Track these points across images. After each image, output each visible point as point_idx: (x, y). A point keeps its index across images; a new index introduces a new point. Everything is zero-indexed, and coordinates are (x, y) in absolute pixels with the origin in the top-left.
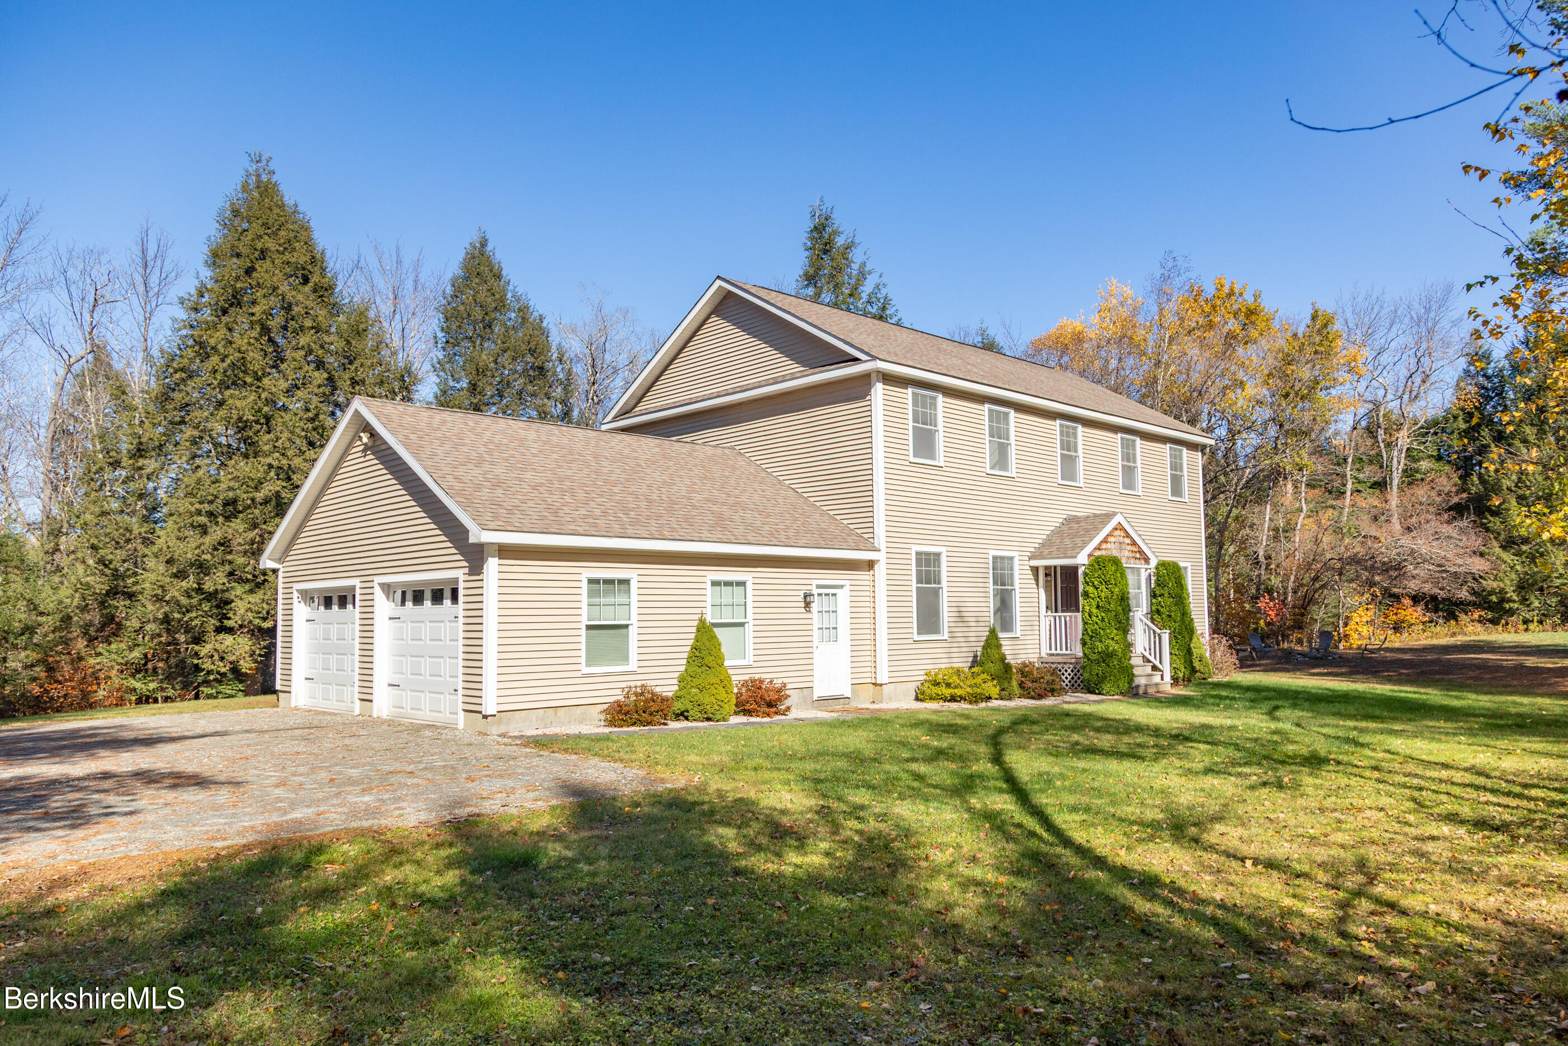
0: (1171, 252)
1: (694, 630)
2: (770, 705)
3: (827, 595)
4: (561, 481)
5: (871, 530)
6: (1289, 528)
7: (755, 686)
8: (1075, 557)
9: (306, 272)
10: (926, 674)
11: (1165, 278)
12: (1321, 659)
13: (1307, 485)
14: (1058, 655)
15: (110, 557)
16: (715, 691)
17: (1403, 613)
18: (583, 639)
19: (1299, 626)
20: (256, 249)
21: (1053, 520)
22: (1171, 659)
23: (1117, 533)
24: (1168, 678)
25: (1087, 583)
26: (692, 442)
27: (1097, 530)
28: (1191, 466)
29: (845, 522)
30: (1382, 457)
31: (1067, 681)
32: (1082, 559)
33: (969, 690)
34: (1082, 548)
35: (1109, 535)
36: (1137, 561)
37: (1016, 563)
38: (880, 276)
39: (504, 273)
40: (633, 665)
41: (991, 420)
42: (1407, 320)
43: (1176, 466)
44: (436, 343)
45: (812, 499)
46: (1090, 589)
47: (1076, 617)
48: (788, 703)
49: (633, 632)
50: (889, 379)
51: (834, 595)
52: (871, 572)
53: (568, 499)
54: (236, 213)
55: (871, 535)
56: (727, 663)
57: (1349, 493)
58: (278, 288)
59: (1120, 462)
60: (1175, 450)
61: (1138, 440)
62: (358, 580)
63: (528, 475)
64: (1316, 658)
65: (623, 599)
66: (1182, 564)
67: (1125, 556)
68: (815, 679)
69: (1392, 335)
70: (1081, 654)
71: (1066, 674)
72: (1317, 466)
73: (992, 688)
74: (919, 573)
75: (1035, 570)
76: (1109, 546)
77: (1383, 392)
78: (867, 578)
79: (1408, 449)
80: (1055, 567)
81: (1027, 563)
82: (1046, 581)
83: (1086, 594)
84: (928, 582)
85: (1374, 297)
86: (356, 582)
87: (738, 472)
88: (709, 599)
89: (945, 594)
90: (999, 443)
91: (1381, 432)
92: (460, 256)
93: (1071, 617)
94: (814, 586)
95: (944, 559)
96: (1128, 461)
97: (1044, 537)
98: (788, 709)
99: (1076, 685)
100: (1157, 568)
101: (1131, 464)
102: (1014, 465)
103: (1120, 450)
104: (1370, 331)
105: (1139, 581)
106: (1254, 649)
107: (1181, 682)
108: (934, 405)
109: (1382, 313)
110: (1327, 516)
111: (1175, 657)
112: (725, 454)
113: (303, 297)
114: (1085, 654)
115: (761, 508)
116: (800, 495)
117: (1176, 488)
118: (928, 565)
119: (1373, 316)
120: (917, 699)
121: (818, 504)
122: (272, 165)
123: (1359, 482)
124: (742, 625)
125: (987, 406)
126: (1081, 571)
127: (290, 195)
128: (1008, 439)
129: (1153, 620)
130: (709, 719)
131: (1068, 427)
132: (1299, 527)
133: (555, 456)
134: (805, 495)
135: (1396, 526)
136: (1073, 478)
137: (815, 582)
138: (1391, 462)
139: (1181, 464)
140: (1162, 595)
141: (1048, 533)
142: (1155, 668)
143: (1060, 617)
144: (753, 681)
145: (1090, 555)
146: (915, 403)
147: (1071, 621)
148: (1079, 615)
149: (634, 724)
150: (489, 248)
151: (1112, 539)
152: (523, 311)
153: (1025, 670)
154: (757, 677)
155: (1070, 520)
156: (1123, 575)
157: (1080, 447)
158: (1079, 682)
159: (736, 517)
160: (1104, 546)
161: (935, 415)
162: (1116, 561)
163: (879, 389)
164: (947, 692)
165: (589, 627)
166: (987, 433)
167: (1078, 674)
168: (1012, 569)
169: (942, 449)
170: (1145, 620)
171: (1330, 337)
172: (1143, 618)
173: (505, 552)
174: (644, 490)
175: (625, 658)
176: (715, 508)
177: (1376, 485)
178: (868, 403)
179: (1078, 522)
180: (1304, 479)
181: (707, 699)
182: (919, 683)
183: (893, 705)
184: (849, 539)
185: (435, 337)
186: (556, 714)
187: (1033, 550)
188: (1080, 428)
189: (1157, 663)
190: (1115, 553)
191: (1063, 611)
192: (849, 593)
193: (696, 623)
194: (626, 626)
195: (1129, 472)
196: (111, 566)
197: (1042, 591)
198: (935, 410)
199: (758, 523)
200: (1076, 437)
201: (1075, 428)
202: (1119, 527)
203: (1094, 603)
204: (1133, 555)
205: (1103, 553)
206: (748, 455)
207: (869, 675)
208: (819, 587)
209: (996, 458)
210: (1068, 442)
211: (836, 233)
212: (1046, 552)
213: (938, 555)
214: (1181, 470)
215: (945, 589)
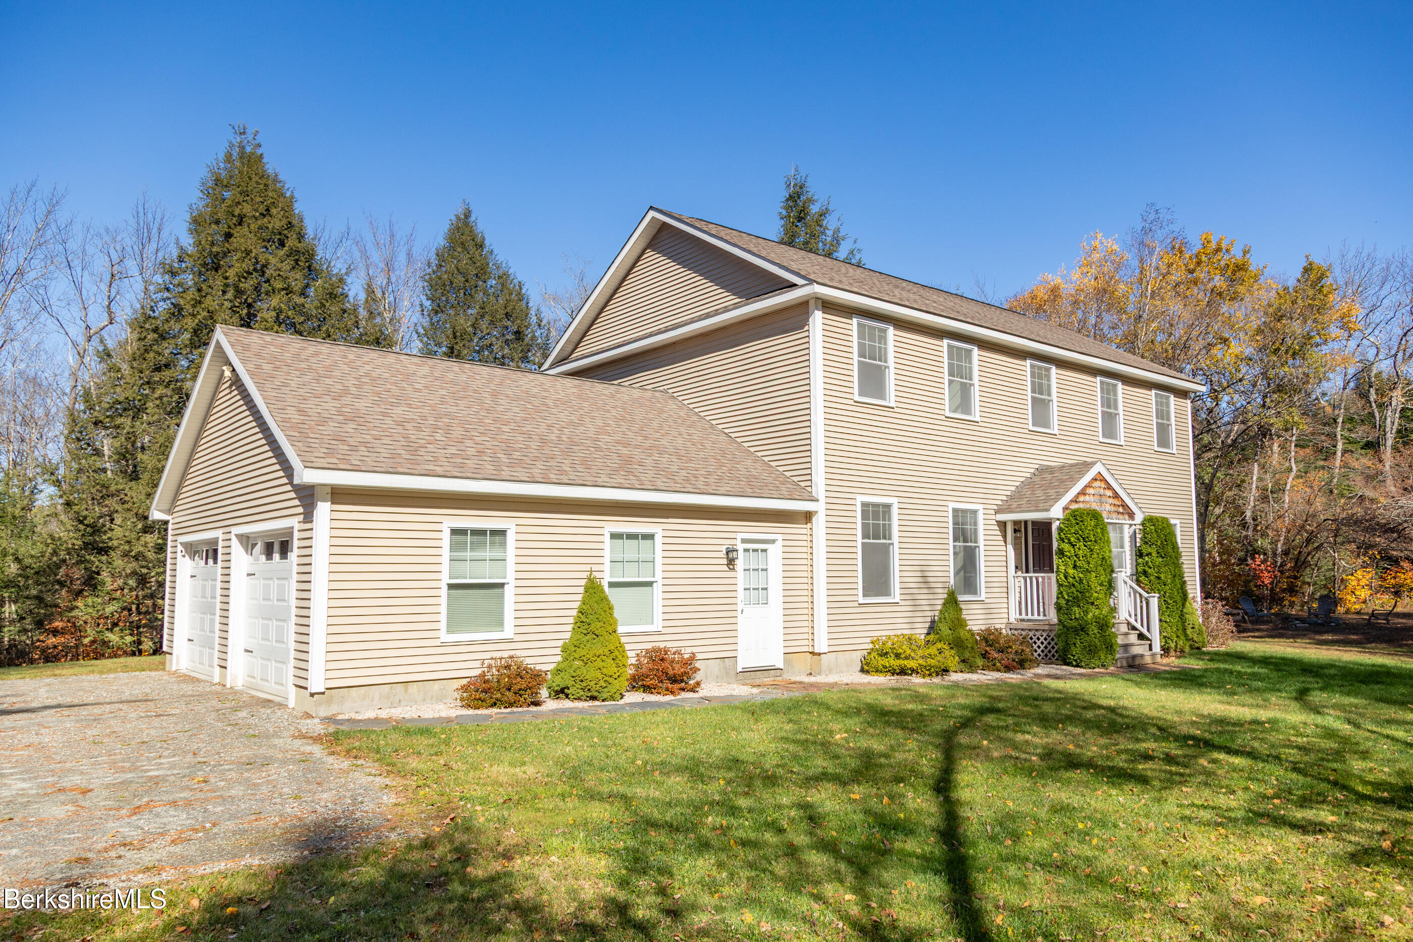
0: (1153, 204)
1: (582, 590)
2: (674, 680)
3: (755, 550)
4: (438, 418)
5: (808, 477)
6: (1279, 489)
7: (658, 657)
8: (1048, 510)
9: (282, 237)
10: (872, 643)
11: (1145, 231)
12: (1322, 625)
13: (1296, 446)
14: (1029, 620)
15: (85, 513)
16: (601, 664)
17: (1403, 576)
18: (444, 601)
19: (1292, 590)
20: (233, 215)
21: (1025, 470)
22: (1161, 626)
23: (1097, 484)
24: (1157, 649)
25: (1062, 540)
26: (619, 385)
27: (1074, 480)
28: (1180, 415)
29: (781, 469)
30: (1374, 417)
31: (1039, 651)
32: (1056, 512)
33: (921, 662)
34: (1056, 500)
35: (1088, 486)
36: (1120, 516)
37: (981, 517)
38: (855, 242)
39: (487, 242)
40: (508, 631)
41: (950, 357)
42: (1400, 279)
43: (1163, 414)
44: (423, 311)
45: (746, 445)
46: (1066, 547)
47: (1049, 578)
48: (698, 677)
49: (509, 592)
50: (829, 306)
51: (765, 551)
52: (809, 525)
53: (438, 436)
54: (218, 181)
55: (809, 483)
56: (621, 629)
57: (1339, 454)
58: (251, 251)
59: (1100, 409)
60: (1162, 396)
61: (1120, 385)
62: (221, 531)
63: (398, 410)
64: (1316, 624)
65: (497, 554)
66: (1172, 522)
67: (1106, 509)
68: (739, 647)
69: (1383, 293)
70: (1055, 620)
71: (1039, 643)
72: (1305, 426)
73: (951, 659)
74: (865, 527)
75: (1002, 525)
76: (1087, 498)
77: (1374, 351)
78: (804, 531)
79: (1402, 409)
80: (1026, 522)
81: (993, 517)
82: (1016, 538)
83: (1061, 552)
84: (876, 537)
85: (1364, 254)
86: (218, 534)
87: (664, 415)
88: (607, 554)
89: (897, 551)
90: (961, 383)
91: (1372, 391)
92: (445, 227)
93: (1043, 578)
94: (739, 541)
95: (895, 511)
96: (1109, 407)
97: (1013, 489)
98: (698, 684)
99: (1050, 655)
100: (1143, 524)
101: (1112, 411)
102: (978, 408)
103: (1099, 395)
104: (1361, 289)
105: (1122, 539)
106: (1246, 613)
107: (1172, 653)
108: (883, 338)
109: (1374, 270)
110: (1318, 477)
111: (1165, 625)
112: (654, 397)
113: (275, 259)
114: (1060, 621)
115: (683, 452)
116: (733, 440)
117: (1164, 440)
118: (875, 517)
119: (1363, 274)
120: (862, 670)
121: (752, 449)
122: (259, 139)
123: (1350, 443)
124: (649, 584)
125: (946, 342)
126: (1055, 526)
127: (271, 165)
128: (971, 379)
129: (1138, 582)
130: (593, 698)
131: (1040, 368)
132: (1288, 487)
133: (444, 392)
134: (739, 440)
135: (1391, 487)
136: (1046, 425)
137: (740, 536)
138: (1384, 422)
139: (1168, 413)
140: (1149, 554)
141: (1017, 484)
142: (1141, 636)
143: (1031, 578)
144: (656, 650)
145: (1065, 509)
146: (861, 335)
147: (1043, 582)
148: (1053, 576)
149: (494, 705)
150: (472, 219)
151: (1091, 491)
152: (504, 278)
153: (990, 639)
154: (662, 645)
155: (1042, 471)
156: (1104, 530)
157: (1054, 390)
158: (1053, 651)
159: (649, 462)
160: (1081, 498)
161: (886, 349)
162: (1095, 515)
163: (818, 318)
164: (896, 663)
165: (451, 587)
166: (946, 371)
167: (1053, 643)
168: (975, 524)
169: (893, 387)
170: (1130, 582)
171: (1325, 290)
172: (1127, 580)
173: (340, 495)
174: (543, 429)
175: (499, 623)
176: (625, 451)
177: (1368, 445)
178: (806, 334)
179: (1052, 473)
180: (1294, 438)
181: (591, 674)
182: (865, 652)
183: (832, 679)
184: (783, 487)
185: (421, 305)
186: (406, 690)
187: (1000, 503)
188: (1054, 370)
189: (1145, 631)
190: (1095, 506)
191: (1034, 572)
192: (781, 549)
193: (583, 582)
194: (502, 585)
195: (1109, 419)
196: (86, 522)
197: (1010, 548)
198: (885, 344)
199: (674, 468)
200: (1049, 380)
201: (1048, 370)
202: (1099, 478)
203: (1071, 563)
204: (1116, 509)
205: (1081, 506)
206: (680, 398)
207: (806, 642)
208: (744, 541)
209: (958, 400)
210: (1041, 385)
211: (811, 201)
212: (1015, 505)
213: (888, 507)
214: (1169, 419)
215: (896, 545)
